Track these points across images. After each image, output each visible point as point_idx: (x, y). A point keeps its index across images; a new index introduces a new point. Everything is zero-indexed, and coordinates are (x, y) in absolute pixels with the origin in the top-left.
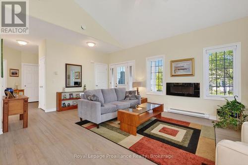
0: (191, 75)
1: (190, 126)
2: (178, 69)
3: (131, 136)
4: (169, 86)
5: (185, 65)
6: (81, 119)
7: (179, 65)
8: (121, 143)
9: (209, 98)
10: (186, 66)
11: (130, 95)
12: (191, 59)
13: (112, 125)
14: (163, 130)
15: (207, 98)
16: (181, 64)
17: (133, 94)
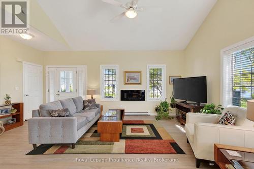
0: (140, 84)
1: (145, 123)
2: (130, 78)
3: (116, 143)
4: (123, 92)
5: (135, 75)
6: (34, 145)
7: (131, 76)
8: (114, 151)
9: (151, 101)
10: (136, 77)
11: (90, 105)
12: (140, 72)
13: (86, 140)
14: (133, 131)
15: (150, 101)
16: (132, 75)
17: (93, 103)
